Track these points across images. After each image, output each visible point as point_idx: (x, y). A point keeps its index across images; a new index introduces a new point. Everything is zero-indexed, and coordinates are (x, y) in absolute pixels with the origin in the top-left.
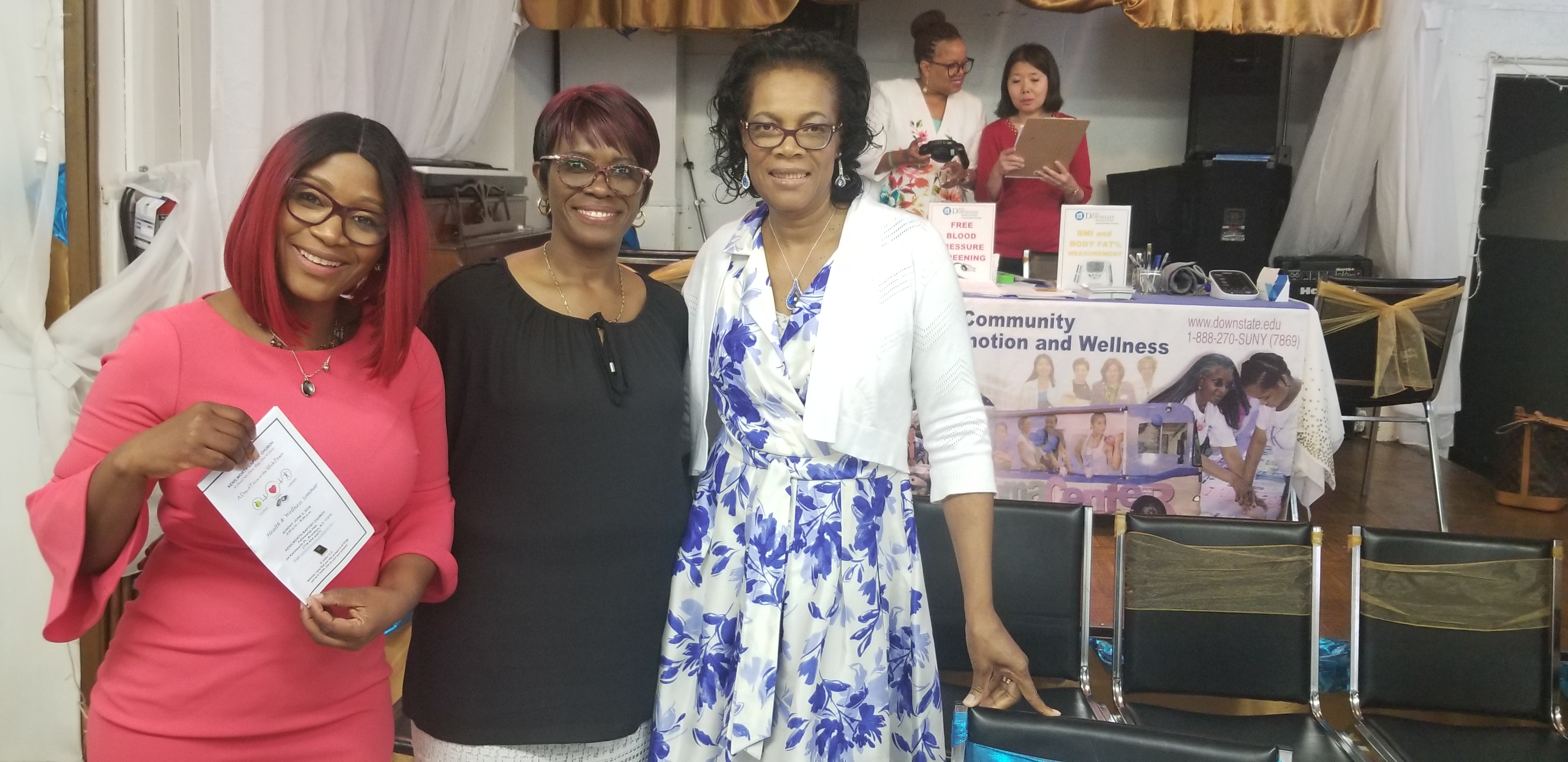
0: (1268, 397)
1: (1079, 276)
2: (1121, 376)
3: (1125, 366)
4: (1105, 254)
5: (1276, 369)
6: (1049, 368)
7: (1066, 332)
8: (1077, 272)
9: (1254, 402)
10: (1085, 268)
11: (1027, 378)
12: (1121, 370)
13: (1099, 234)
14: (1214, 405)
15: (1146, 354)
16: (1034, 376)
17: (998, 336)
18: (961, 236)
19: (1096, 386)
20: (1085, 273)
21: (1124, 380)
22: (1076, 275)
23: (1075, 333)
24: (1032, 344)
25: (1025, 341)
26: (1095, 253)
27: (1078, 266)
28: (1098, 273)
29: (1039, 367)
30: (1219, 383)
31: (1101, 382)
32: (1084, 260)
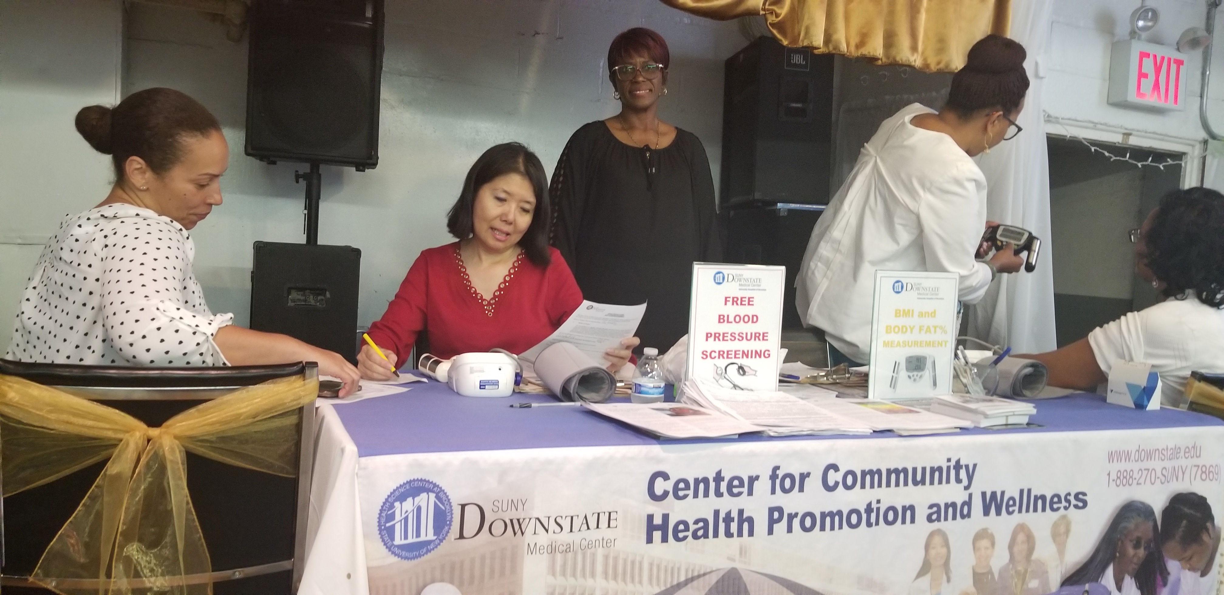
0: (1191, 558)
1: (896, 378)
2: (1031, 549)
3: (1037, 534)
4: (929, 344)
5: (1199, 515)
6: (944, 551)
7: (967, 488)
8: (894, 372)
9: (1173, 565)
10: (903, 365)
11: (915, 574)
12: (1030, 539)
13: (921, 315)
14: (1131, 578)
15: (1062, 511)
16: (925, 569)
17: (874, 506)
18: (739, 319)
19: (1003, 571)
20: (903, 373)
21: (1035, 556)
22: (893, 376)
23: (976, 489)
24: (921, 513)
25: (912, 508)
26: (916, 344)
27: (896, 362)
28: (920, 374)
29: (932, 552)
30: (1137, 546)
31: (1008, 565)
32: (902, 355)
